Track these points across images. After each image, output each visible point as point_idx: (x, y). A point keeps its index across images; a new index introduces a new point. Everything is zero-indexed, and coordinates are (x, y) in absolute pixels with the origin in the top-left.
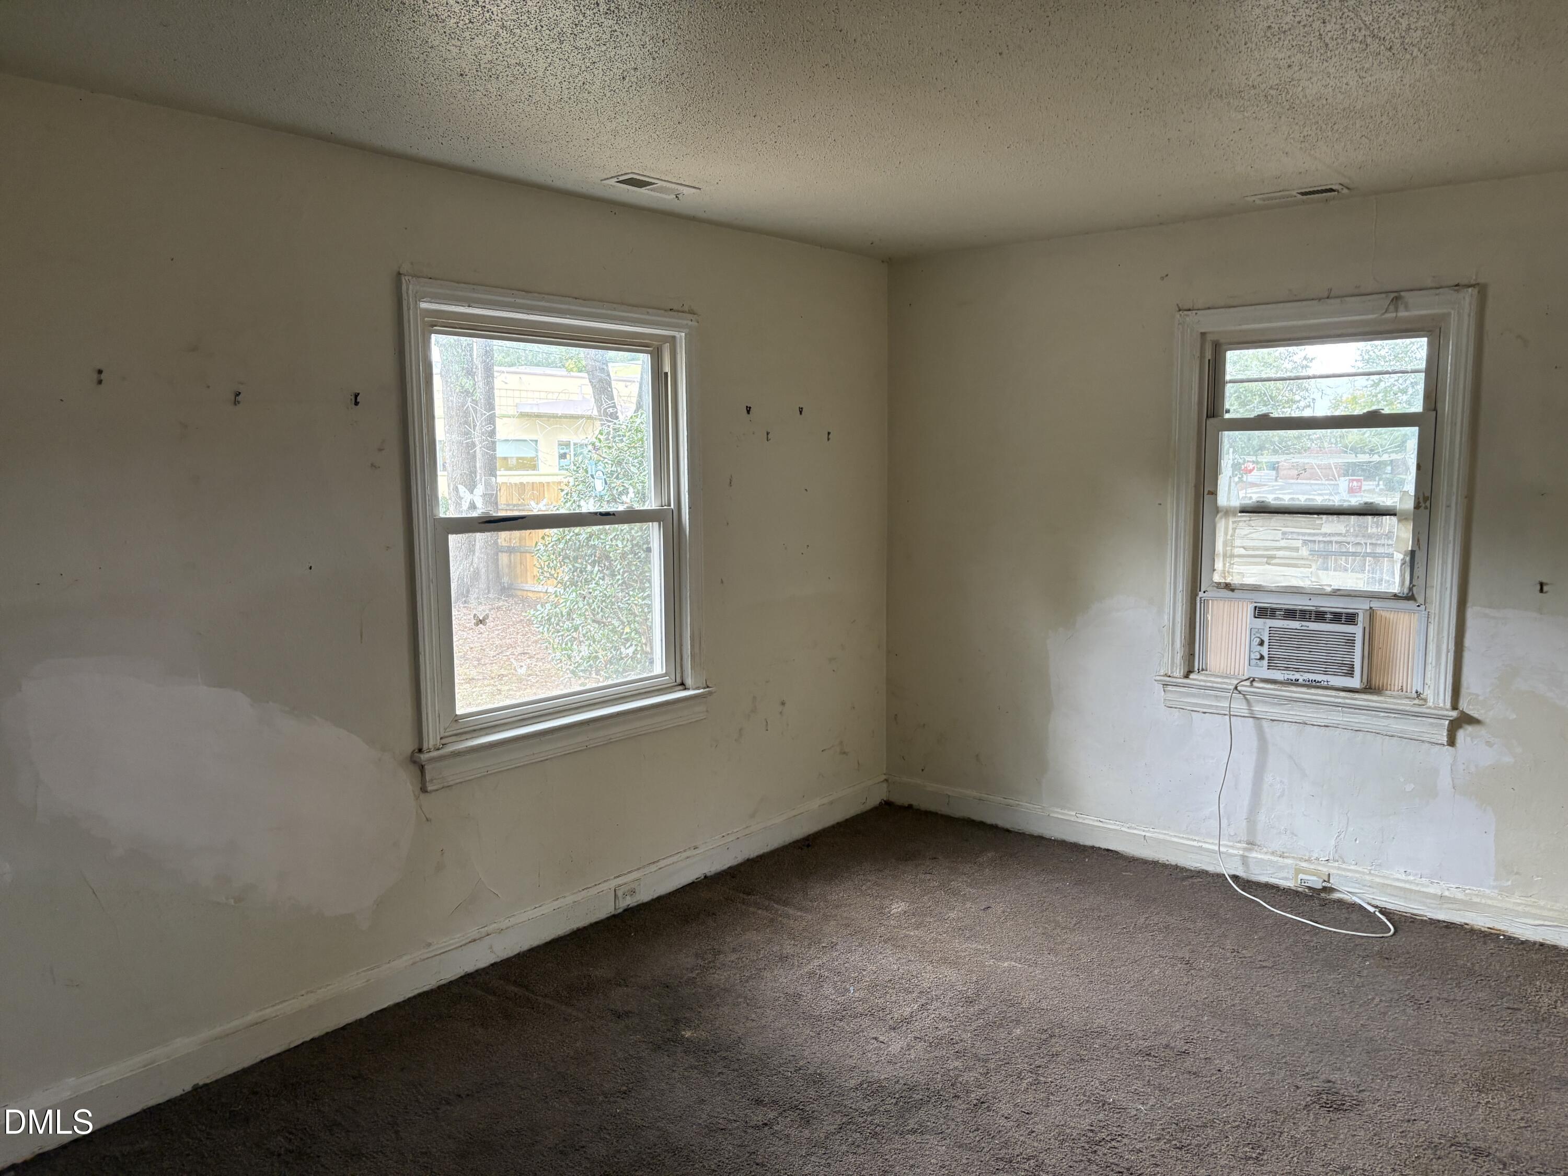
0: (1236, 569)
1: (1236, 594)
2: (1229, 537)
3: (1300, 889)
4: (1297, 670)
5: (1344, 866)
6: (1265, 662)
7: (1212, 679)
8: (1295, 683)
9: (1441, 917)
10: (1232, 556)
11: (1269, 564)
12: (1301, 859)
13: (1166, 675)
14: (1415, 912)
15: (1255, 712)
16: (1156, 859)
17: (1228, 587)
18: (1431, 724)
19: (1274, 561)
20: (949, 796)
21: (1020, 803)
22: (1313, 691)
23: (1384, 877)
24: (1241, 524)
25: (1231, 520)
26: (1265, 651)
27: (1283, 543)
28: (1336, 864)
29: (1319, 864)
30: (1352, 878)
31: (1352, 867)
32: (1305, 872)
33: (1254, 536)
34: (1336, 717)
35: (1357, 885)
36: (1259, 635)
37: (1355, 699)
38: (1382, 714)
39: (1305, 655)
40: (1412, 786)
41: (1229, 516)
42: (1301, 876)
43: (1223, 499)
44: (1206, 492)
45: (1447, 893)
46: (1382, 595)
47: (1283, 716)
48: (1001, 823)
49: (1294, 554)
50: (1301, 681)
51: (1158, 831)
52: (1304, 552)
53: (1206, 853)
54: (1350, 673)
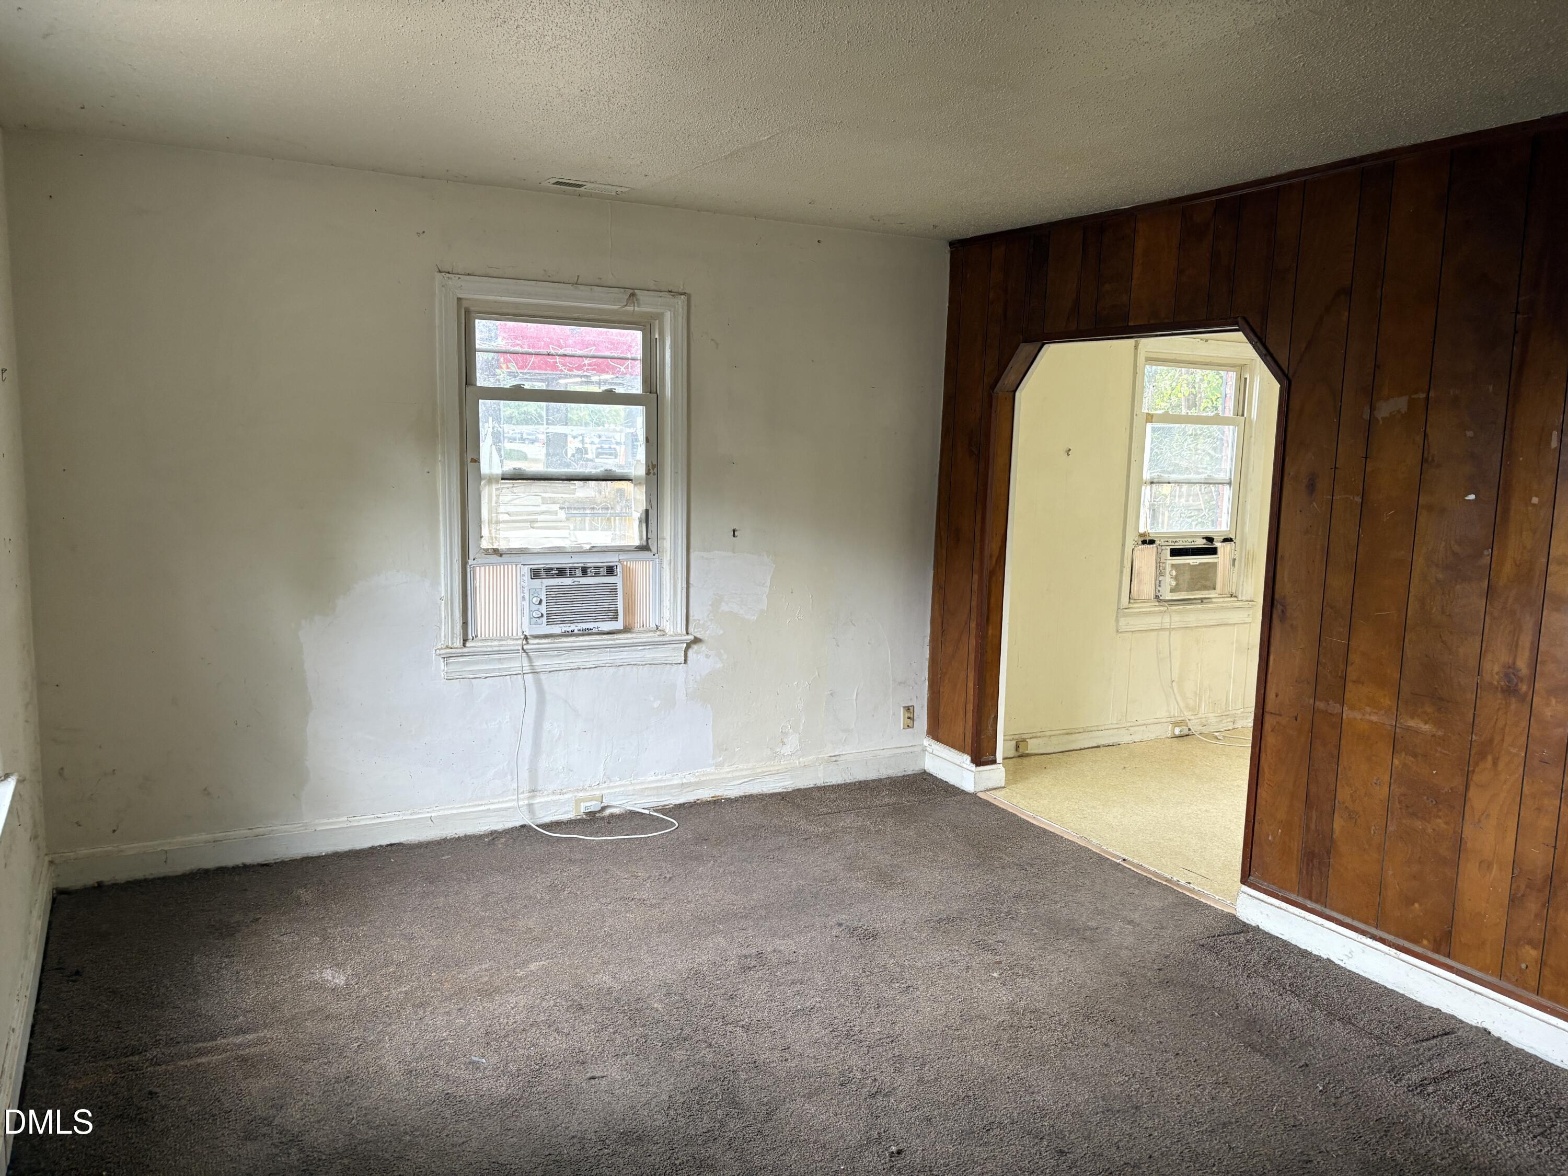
0: (503, 534)
1: (505, 558)
2: (494, 504)
3: (579, 817)
4: (572, 622)
5: (611, 784)
6: (544, 619)
7: (489, 644)
8: (571, 634)
9: (681, 801)
10: (498, 522)
11: (533, 528)
12: (577, 791)
13: (447, 647)
14: (664, 803)
15: (537, 667)
16: (444, 837)
17: (496, 552)
18: (674, 649)
19: (536, 525)
20: (166, 852)
21: (275, 828)
22: (587, 638)
23: (642, 783)
24: (504, 491)
25: (494, 487)
26: (543, 609)
27: (544, 508)
28: (605, 785)
29: (593, 790)
30: (619, 792)
31: (617, 783)
32: (584, 800)
33: (517, 502)
34: (606, 657)
35: (623, 797)
36: (536, 595)
37: (617, 639)
38: (640, 648)
39: (576, 608)
40: (659, 702)
41: (492, 483)
42: (583, 805)
43: (485, 469)
44: (469, 460)
45: (685, 781)
46: (627, 549)
47: (561, 665)
48: (248, 860)
49: (553, 517)
50: (576, 631)
51: (443, 807)
52: (562, 515)
53: (495, 813)
54: (616, 618)
